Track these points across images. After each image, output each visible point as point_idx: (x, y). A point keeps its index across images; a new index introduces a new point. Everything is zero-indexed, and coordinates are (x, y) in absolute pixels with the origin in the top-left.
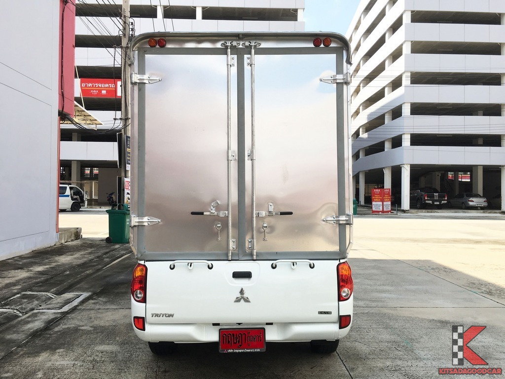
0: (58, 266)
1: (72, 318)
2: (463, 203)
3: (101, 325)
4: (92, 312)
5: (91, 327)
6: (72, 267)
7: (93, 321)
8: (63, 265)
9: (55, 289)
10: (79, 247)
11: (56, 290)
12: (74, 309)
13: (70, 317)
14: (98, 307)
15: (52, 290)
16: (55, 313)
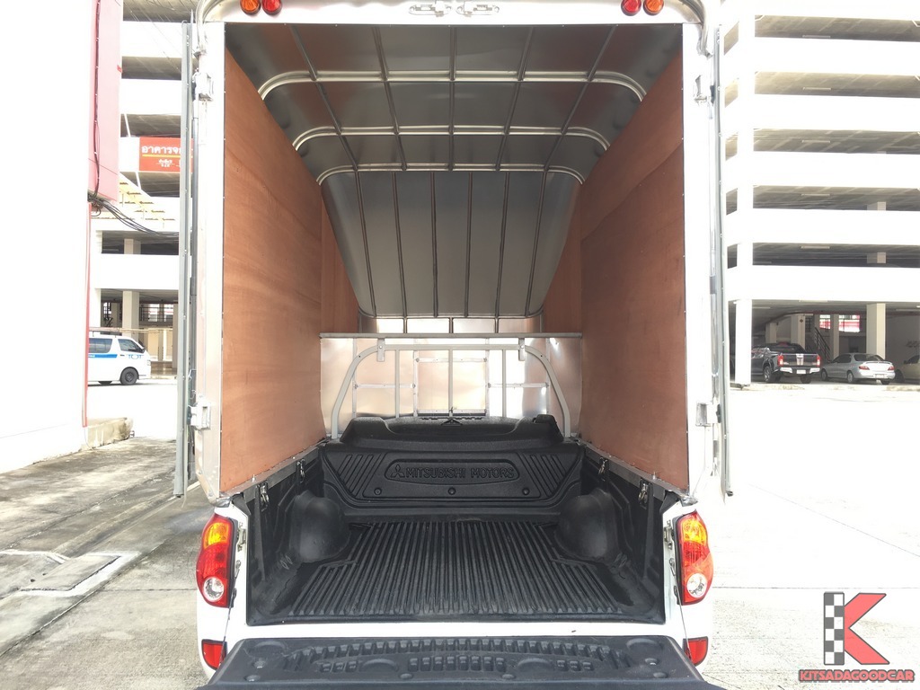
0: (79, 494)
1: (92, 611)
2: (849, 371)
3: (149, 627)
4: (137, 596)
5: (129, 632)
6: (108, 498)
7: (134, 620)
8: (90, 492)
9: (66, 544)
10: (127, 455)
11: (68, 547)
12: (99, 590)
13: (87, 609)
14: (148, 584)
15: (61, 547)
16: (58, 599)
